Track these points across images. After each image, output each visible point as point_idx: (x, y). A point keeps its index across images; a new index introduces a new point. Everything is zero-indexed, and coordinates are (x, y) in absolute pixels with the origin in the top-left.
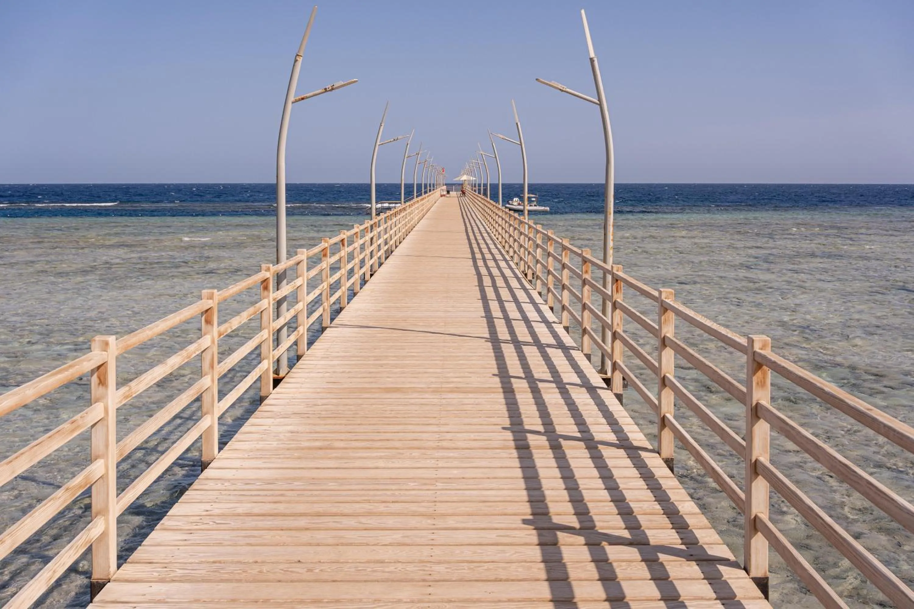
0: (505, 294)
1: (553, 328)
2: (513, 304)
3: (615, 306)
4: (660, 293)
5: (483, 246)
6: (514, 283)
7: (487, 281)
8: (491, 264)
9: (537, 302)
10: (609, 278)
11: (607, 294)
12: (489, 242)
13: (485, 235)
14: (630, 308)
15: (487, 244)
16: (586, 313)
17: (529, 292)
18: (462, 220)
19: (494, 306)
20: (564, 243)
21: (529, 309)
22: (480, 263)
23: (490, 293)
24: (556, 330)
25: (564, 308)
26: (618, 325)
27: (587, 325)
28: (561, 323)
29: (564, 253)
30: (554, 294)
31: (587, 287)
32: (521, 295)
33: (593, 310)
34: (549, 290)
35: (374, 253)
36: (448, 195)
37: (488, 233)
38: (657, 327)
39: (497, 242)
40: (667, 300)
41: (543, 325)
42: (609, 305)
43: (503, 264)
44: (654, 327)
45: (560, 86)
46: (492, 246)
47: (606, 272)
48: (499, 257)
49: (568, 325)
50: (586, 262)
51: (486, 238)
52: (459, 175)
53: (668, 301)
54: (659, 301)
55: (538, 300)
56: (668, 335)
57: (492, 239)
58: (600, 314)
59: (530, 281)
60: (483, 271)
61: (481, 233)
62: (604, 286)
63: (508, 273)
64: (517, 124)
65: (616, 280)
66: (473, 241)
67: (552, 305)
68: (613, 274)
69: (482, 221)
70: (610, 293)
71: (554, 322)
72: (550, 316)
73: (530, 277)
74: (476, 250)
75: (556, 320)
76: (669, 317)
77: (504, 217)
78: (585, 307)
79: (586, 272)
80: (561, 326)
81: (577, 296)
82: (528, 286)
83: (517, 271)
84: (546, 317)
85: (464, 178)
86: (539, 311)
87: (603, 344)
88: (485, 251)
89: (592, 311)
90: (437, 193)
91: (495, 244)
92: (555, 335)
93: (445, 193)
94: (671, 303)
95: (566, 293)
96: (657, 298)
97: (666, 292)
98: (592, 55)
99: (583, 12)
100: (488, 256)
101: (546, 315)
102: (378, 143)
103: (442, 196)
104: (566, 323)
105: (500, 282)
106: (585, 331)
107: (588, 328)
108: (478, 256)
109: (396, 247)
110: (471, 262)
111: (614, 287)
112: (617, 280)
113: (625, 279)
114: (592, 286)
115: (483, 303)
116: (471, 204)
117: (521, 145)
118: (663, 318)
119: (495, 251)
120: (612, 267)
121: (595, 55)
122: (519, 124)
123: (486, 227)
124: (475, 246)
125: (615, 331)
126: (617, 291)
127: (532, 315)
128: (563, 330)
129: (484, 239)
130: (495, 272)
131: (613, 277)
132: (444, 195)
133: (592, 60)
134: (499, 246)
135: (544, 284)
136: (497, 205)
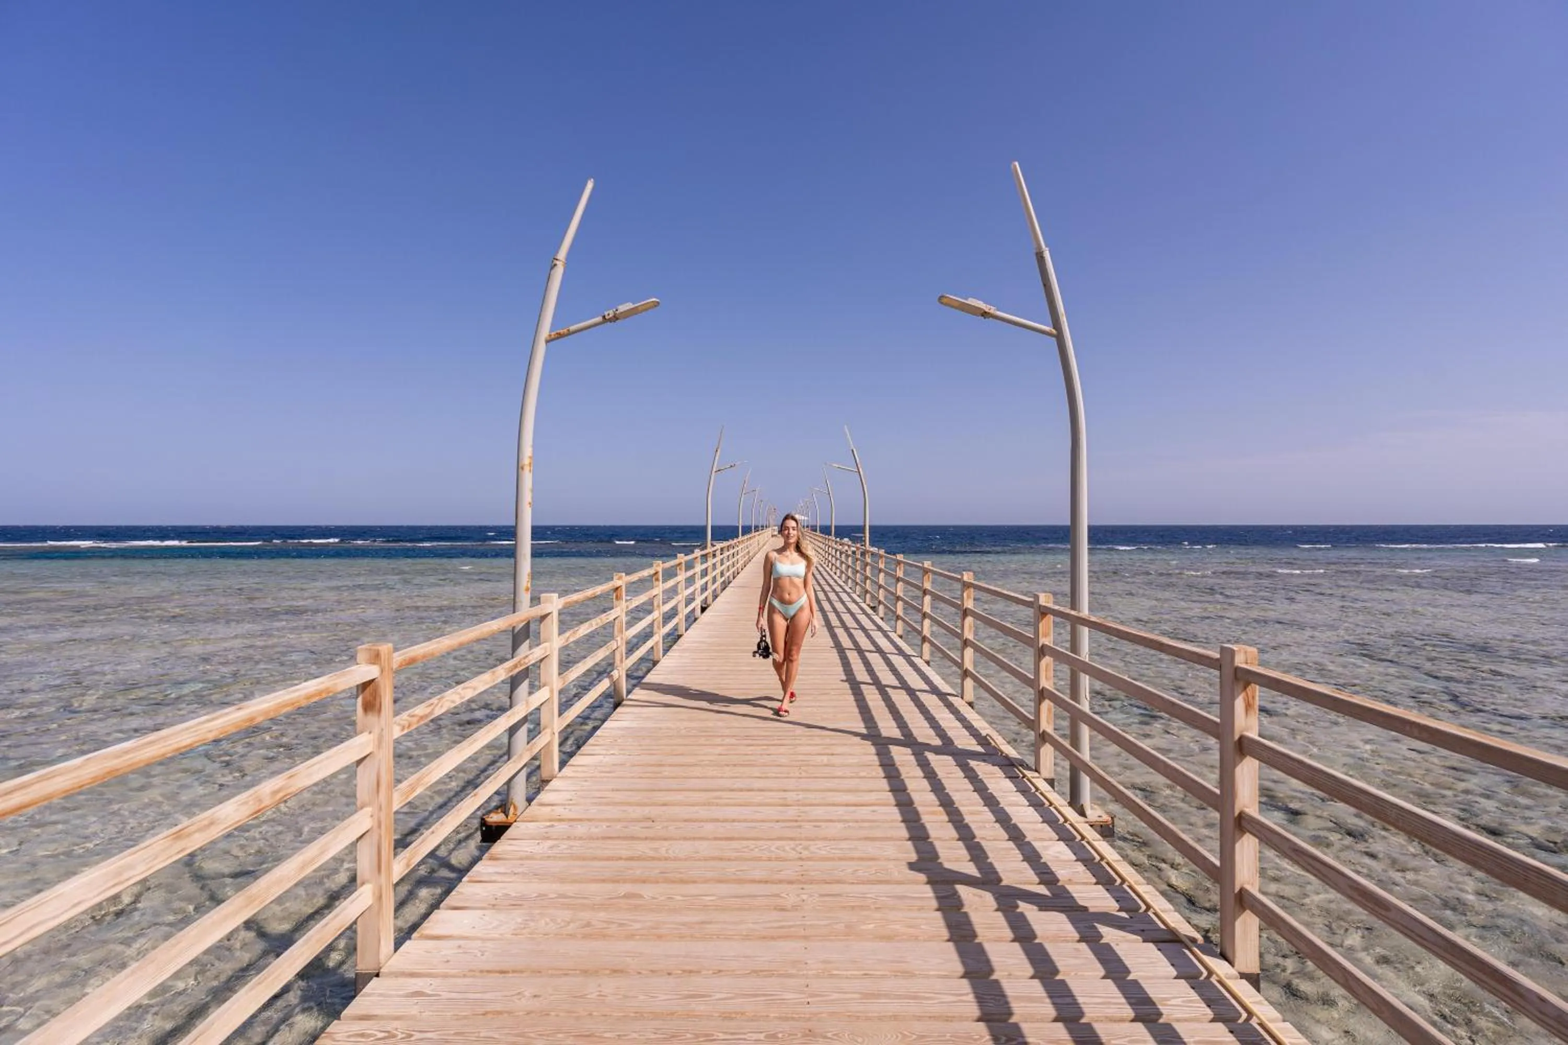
35: (709, 585)
90: (768, 532)
103: (773, 536)
109: (734, 578)
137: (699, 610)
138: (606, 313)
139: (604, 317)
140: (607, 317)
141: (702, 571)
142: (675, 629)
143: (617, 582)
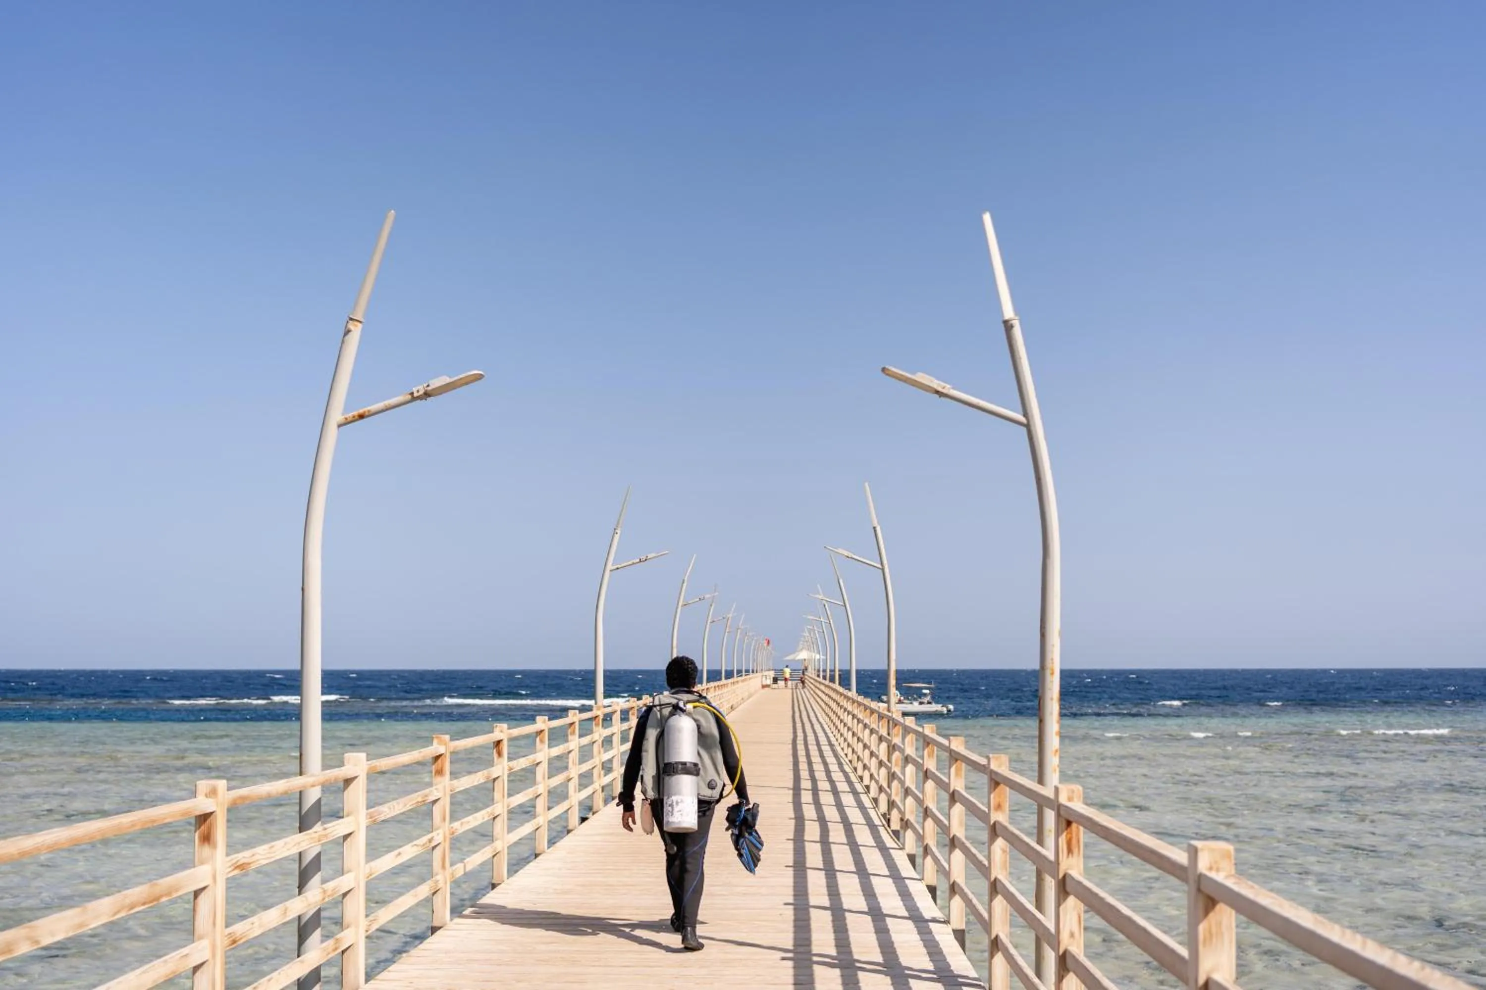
0: (842, 858)
1: (930, 932)
2: (855, 879)
3: (1064, 887)
4: (1194, 853)
5: (818, 767)
6: (863, 836)
7: (812, 831)
8: (827, 799)
9: (904, 874)
10: (1050, 816)
11: (1045, 858)
12: (831, 760)
13: (826, 749)
14: (1102, 894)
15: (825, 764)
16: (999, 903)
17: (890, 855)
18: (791, 725)
19: (816, 882)
20: (953, 747)
21: (884, 888)
22: (806, 797)
23: (813, 856)
24: (937, 938)
25: (954, 889)
26: (1072, 935)
27: (1001, 929)
28: (947, 922)
29: (953, 770)
30: (936, 860)
31: (1000, 843)
32: (874, 861)
33: (1013, 895)
34: (926, 850)
36: (775, 686)
37: (831, 745)
38: (1184, 952)
39: (845, 760)
40: (1213, 875)
41: (910, 924)
42: (1050, 886)
43: (848, 800)
44: (1173, 952)
45: (936, 384)
46: (834, 767)
47: (1042, 803)
48: (842, 786)
49: (963, 927)
50: (997, 784)
51: (826, 754)
52: (794, 651)
53: (1220, 877)
54: (1192, 878)
55: (906, 868)
56: (1218, 977)
57: (836, 756)
58: (1031, 908)
59: (896, 833)
60: (809, 812)
61: (818, 744)
62: (1040, 842)
63: (855, 815)
64: (874, 528)
65: (1067, 821)
66: (802, 759)
67: (933, 882)
68: (1059, 809)
69: (826, 727)
70: (1051, 856)
71: (934, 920)
72: (927, 907)
73: (896, 825)
74: (804, 774)
75: (939, 915)
76: (1219, 924)
77: (855, 712)
78: (995, 888)
79: (999, 807)
80: (948, 929)
81: (980, 862)
82: (889, 842)
83: (872, 813)
84: (918, 909)
85: (803, 655)
86: (905, 895)
87: (1036, 980)
88: (820, 775)
89: (1010, 898)
90: (755, 682)
91: (840, 765)
92: (934, 950)
93: (769, 681)
94: (1230, 883)
95: (958, 856)
96: (1182, 868)
97: (1212, 850)
98: (1009, 312)
99: (987, 218)
100: (824, 785)
101: (919, 905)
102: (610, 567)
103: (764, 687)
104: (958, 922)
105: (837, 834)
106: (996, 945)
107: (1004, 938)
108: (806, 784)
110: (789, 796)
111: (1063, 840)
112: (1069, 823)
113: (1090, 820)
114: (1013, 840)
115: (796, 876)
116: (812, 700)
117: (883, 570)
118: (1202, 928)
119: (837, 776)
120: (1057, 789)
121: (1017, 310)
122: (878, 529)
123: (830, 735)
124: (803, 766)
125: (1065, 952)
126: (1070, 851)
127: (891, 902)
128: (952, 936)
129: (822, 756)
130: (831, 813)
131: (1058, 815)
132: (768, 686)
133: (1008, 326)
134: (847, 769)
135: (920, 838)
136: (846, 692)
137: (574, 819)
138: (415, 390)
139: (412, 394)
140: (416, 395)
141: (582, 748)
142: (532, 837)
143: (437, 748)
